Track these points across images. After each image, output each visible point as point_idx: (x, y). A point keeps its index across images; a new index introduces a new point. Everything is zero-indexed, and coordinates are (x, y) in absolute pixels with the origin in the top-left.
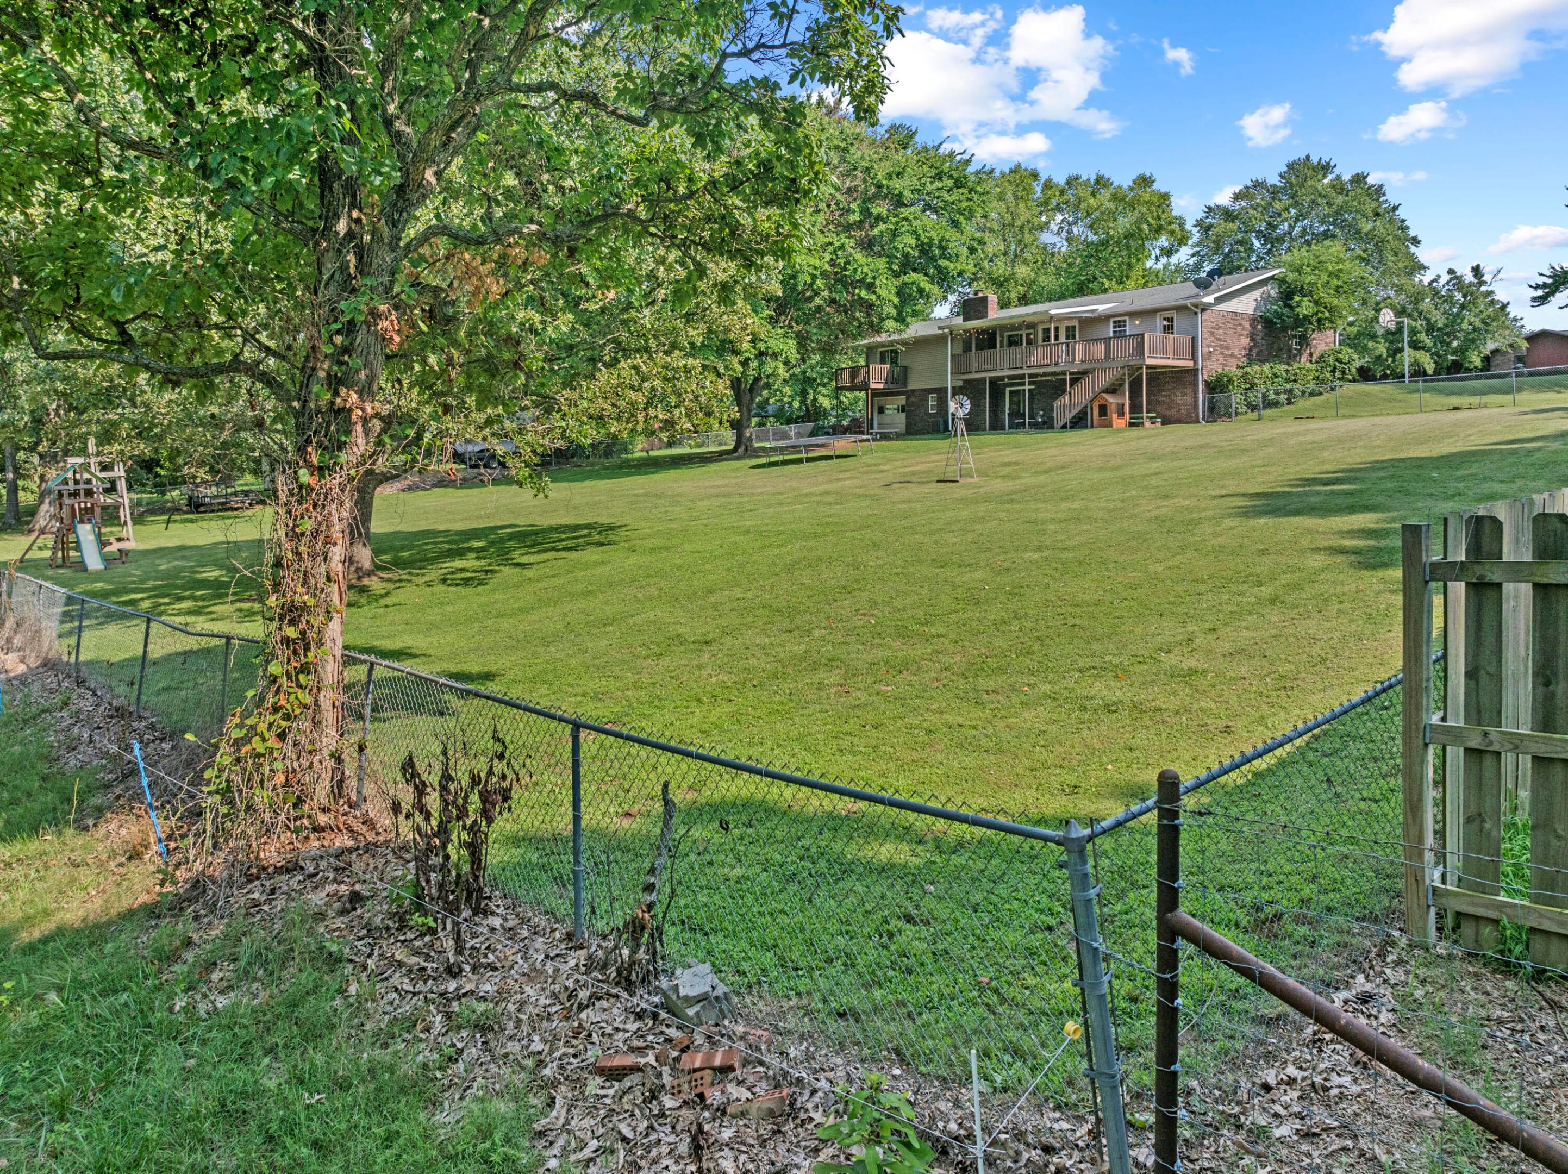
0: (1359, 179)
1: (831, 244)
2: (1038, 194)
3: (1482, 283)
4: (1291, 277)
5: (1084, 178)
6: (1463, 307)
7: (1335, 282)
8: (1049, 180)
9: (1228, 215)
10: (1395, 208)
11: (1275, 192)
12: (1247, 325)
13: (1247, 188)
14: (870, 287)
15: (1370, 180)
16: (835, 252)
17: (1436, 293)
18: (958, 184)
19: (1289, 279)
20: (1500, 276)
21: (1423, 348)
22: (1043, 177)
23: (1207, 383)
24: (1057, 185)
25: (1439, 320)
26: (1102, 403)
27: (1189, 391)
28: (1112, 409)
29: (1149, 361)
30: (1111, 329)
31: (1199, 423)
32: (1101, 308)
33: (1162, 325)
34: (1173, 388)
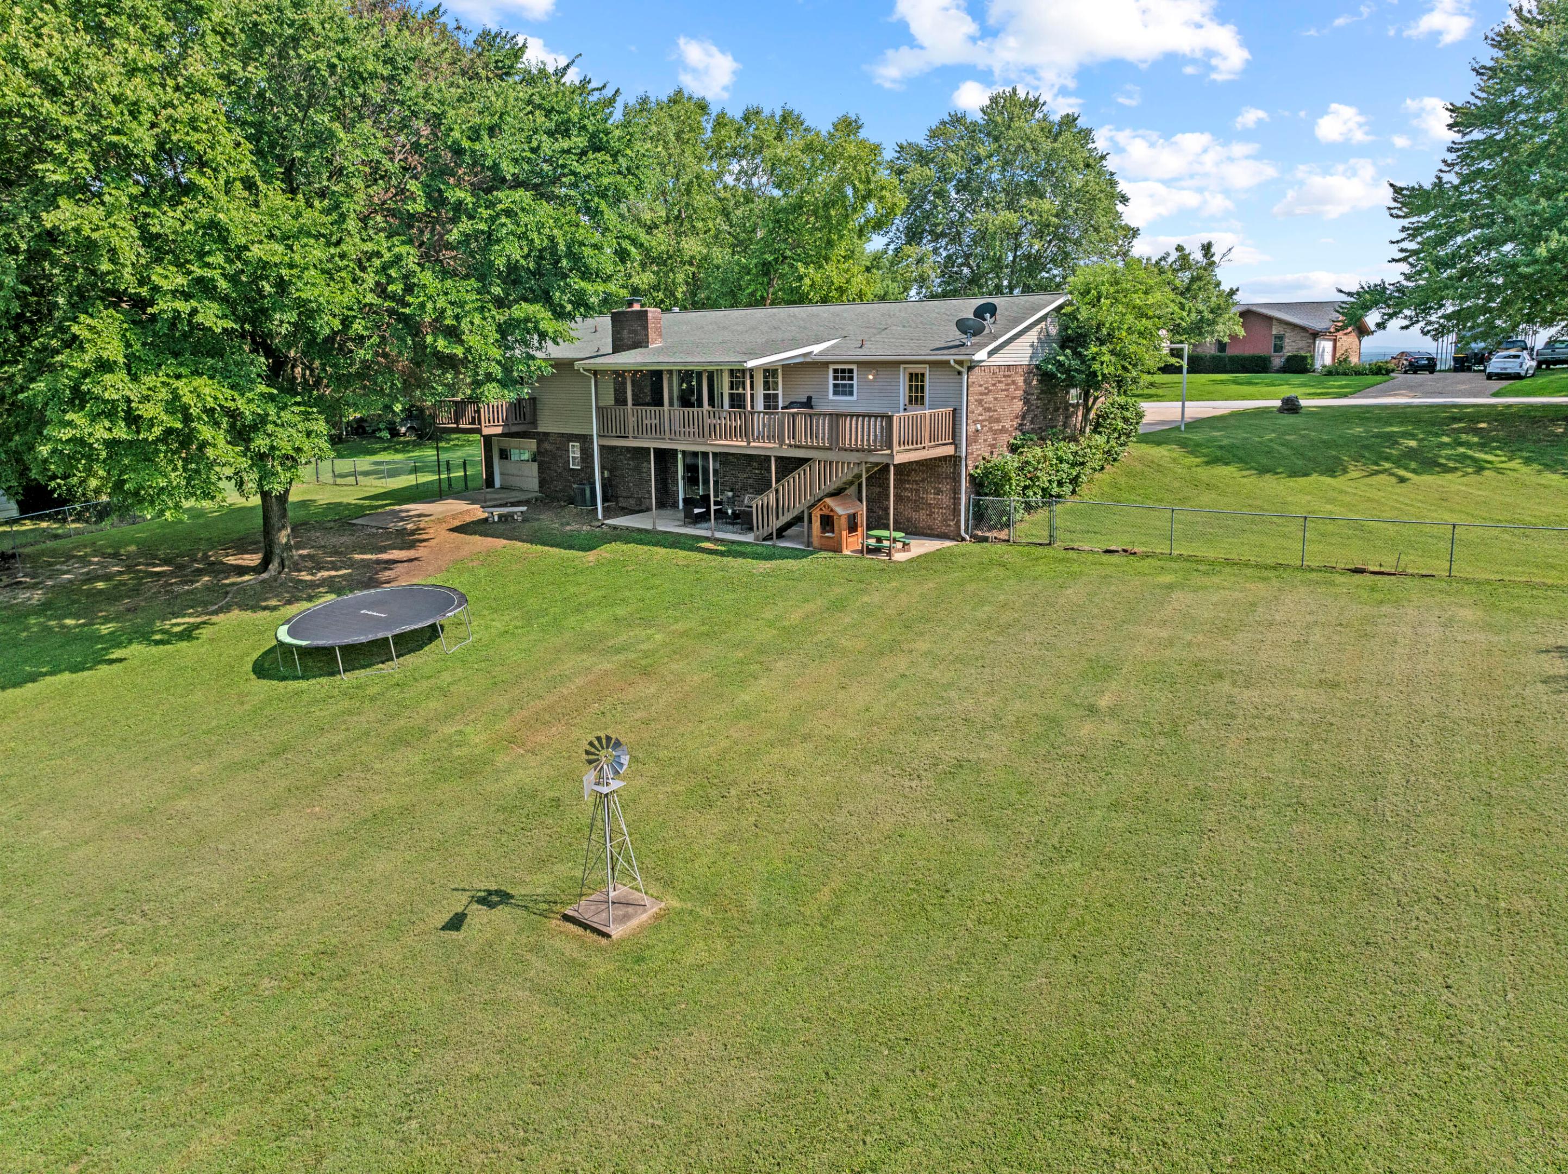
0: (1069, 121)
1: (378, 254)
2: (709, 134)
3: (1209, 264)
5: (766, 112)
8: (722, 115)
9: (923, 158)
11: (973, 129)
12: (1021, 381)
13: (943, 123)
14: (453, 334)
15: (1079, 123)
16: (384, 268)
17: (1162, 273)
18: (596, 146)
20: (1229, 256)
22: (714, 110)
23: (972, 478)
24: (732, 121)
26: (826, 512)
27: (946, 487)
28: (842, 523)
29: (899, 459)
30: (831, 382)
31: (963, 539)
32: (816, 349)
33: (907, 383)
34: (923, 480)
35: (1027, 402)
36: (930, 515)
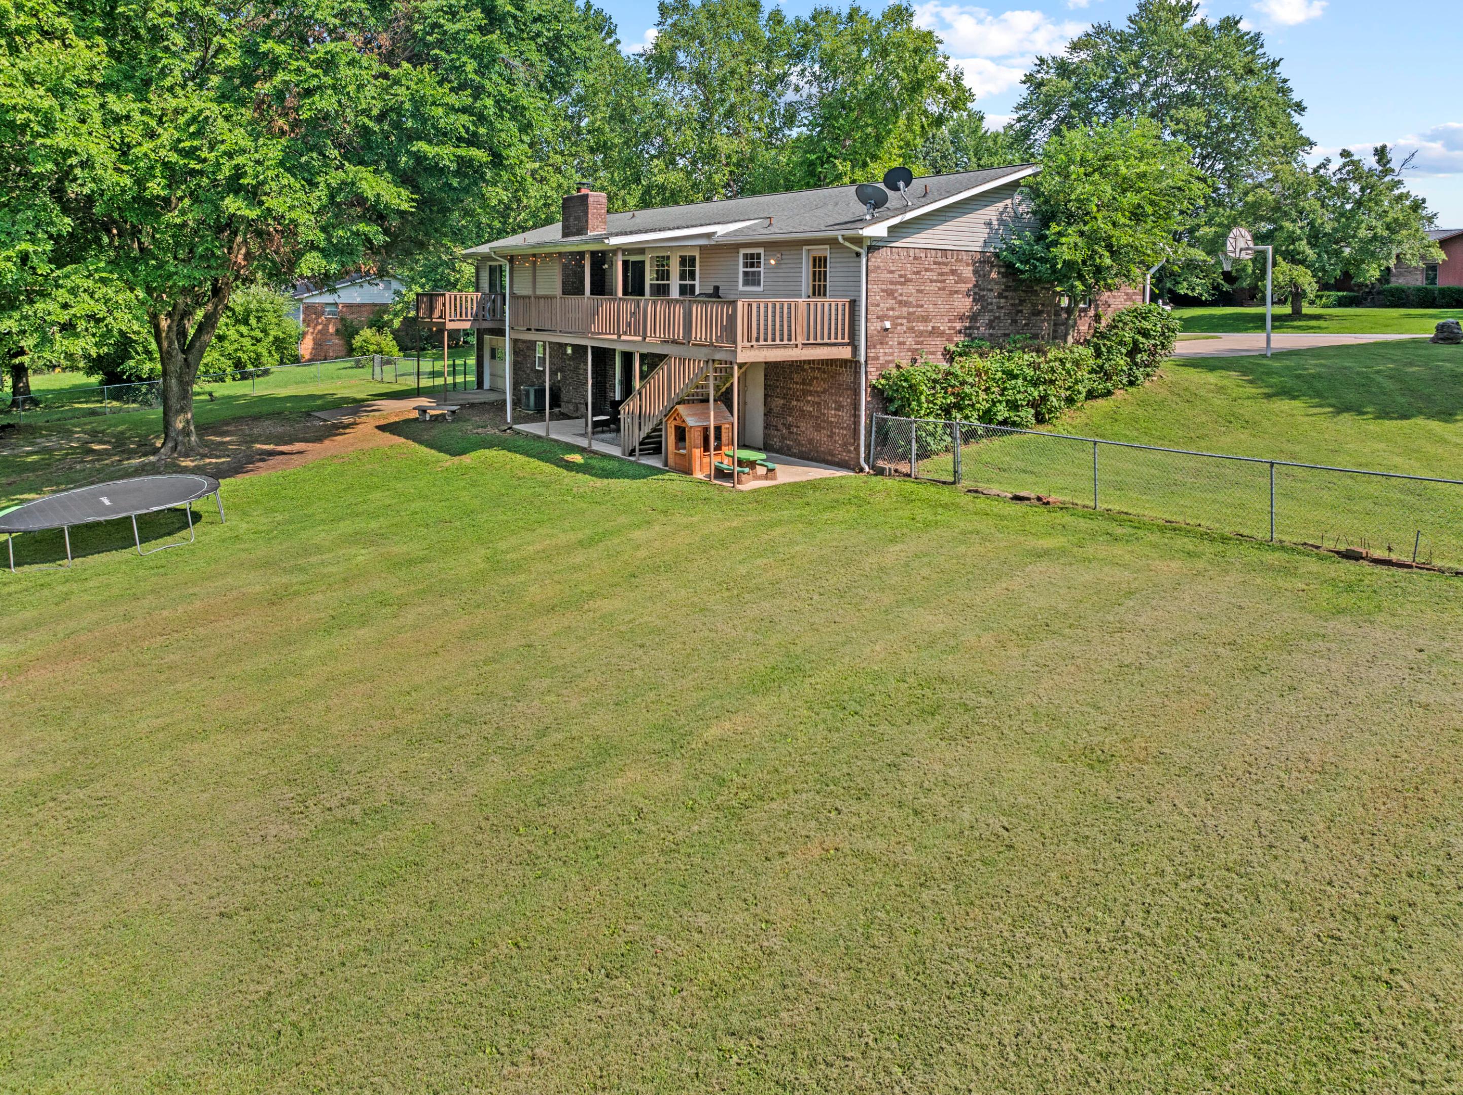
0: (1229, 24)
3: (1387, 172)
4: (1051, 184)
6: (1359, 203)
7: (1131, 198)
9: (1063, 69)
10: (1275, 64)
11: (1123, 42)
12: (967, 272)
13: (1087, 34)
15: (1243, 26)
17: (1323, 182)
19: (1045, 189)
20: (1413, 161)
21: (1302, 262)
23: (877, 392)
25: (1327, 223)
26: (678, 423)
27: (846, 401)
28: (695, 437)
29: (743, 356)
30: (741, 269)
31: (862, 470)
32: (720, 230)
33: (811, 270)
34: (824, 392)
35: (978, 298)
36: (830, 437)
